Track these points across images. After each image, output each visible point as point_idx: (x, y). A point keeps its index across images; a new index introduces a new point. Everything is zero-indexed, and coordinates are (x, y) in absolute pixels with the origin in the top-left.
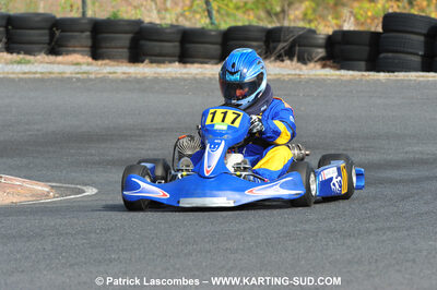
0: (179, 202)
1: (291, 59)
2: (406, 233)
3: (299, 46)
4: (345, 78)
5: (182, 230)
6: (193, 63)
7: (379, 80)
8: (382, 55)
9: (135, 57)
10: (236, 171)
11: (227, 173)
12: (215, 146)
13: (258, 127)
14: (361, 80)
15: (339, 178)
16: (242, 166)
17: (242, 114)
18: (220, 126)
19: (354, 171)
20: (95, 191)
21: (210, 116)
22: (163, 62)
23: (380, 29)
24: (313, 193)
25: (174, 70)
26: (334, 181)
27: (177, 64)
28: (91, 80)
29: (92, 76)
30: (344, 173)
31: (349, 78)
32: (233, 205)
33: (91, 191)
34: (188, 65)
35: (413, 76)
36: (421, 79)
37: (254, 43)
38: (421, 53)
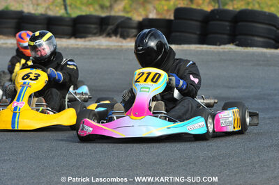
1: (116, 35)
3: (122, 27)
8: (173, 34)
23: (172, 18)
35: (193, 47)
36: (199, 49)
37: (93, 26)
38: (198, 33)
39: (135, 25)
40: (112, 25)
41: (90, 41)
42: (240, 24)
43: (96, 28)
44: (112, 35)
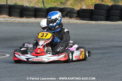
1: (67, 17)
2: (100, 69)
3: (70, 13)
4: (83, 23)
5: (34, 67)
6: (38, 18)
7: (93, 24)
8: (94, 16)
9: (21, 16)
14: (87, 23)
20: (9, 55)
22: (29, 17)
23: (93, 9)
25: (33, 20)
27: (33, 18)
28: (8, 23)
29: (9, 21)
31: (84, 23)
33: (8, 55)
34: (37, 18)
35: (103, 22)
36: (105, 23)
38: (105, 16)
39: (76, 12)
40: (65, 12)
44: (65, 16)
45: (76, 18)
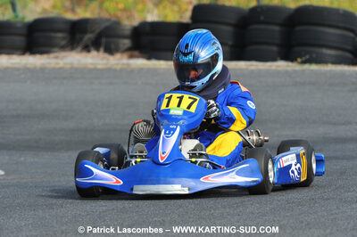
0: (132, 189)
1: (97, 49)
3: (108, 36)
10: (191, 157)
11: (182, 159)
12: (170, 131)
13: (215, 112)
15: (298, 165)
16: (197, 152)
17: (198, 99)
18: (175, 111)
19: (313, 158)
21: (165, 101)
24: (271, 180)
26: (293, 168)
30: (304, 160)
32: (187, 192)
37: (60, 35)
38: (230, 43)
39: (127, 32)
40: (92, 32)
41: (57, 57)
42: (298, 28)
43: (64, 38)
44: (92, 48)
45: (129, 53)
